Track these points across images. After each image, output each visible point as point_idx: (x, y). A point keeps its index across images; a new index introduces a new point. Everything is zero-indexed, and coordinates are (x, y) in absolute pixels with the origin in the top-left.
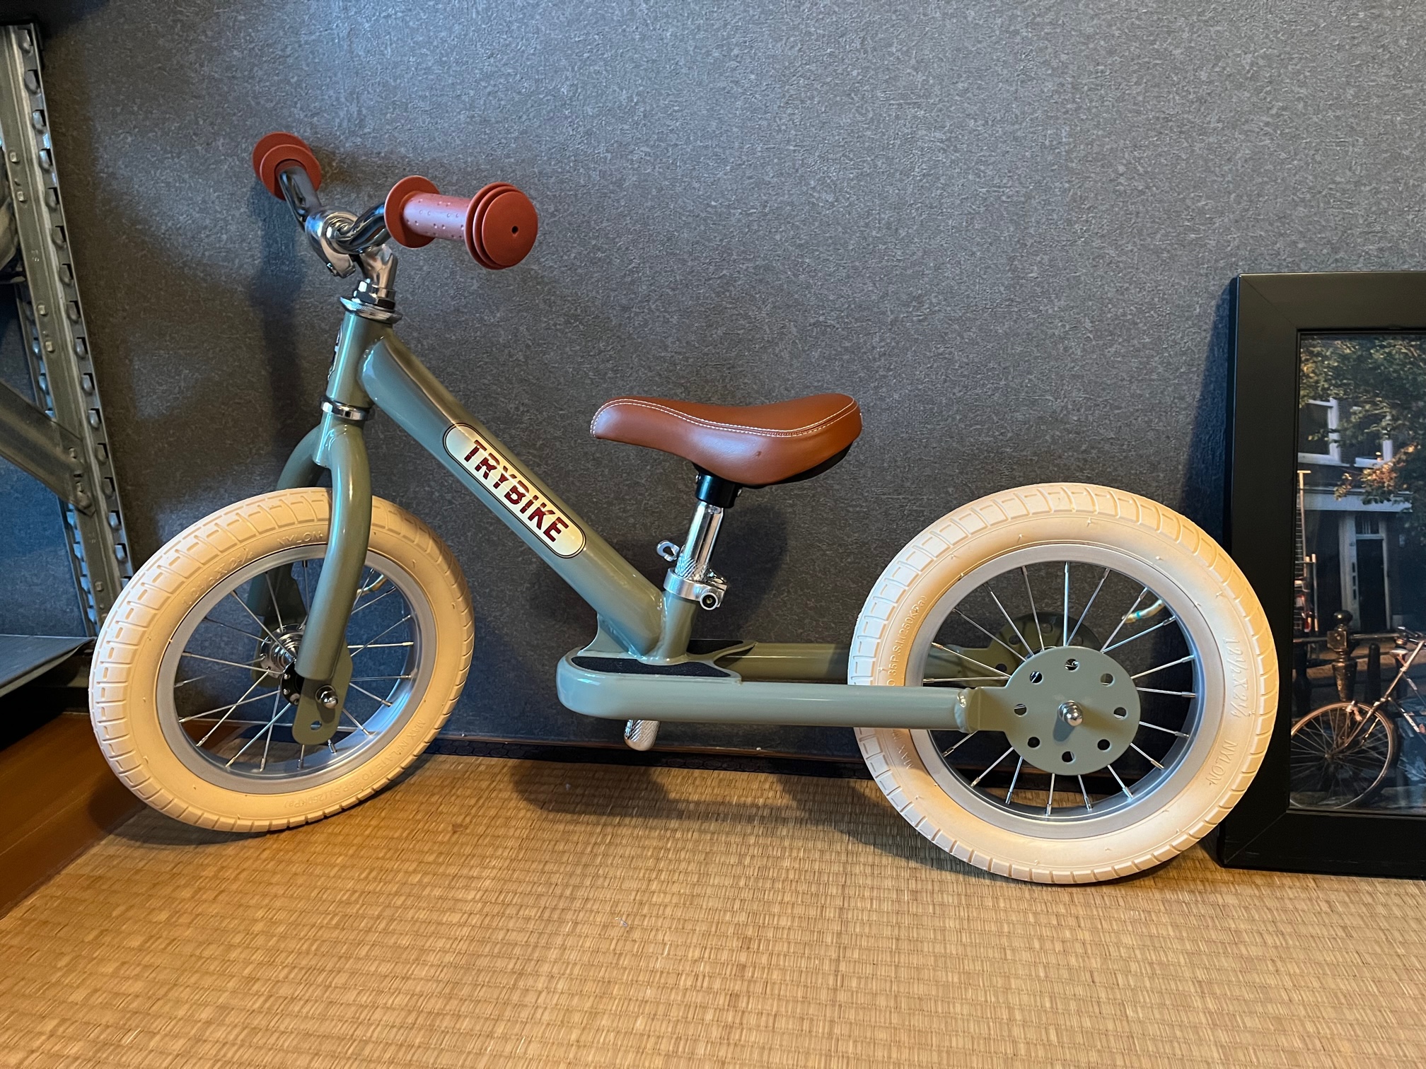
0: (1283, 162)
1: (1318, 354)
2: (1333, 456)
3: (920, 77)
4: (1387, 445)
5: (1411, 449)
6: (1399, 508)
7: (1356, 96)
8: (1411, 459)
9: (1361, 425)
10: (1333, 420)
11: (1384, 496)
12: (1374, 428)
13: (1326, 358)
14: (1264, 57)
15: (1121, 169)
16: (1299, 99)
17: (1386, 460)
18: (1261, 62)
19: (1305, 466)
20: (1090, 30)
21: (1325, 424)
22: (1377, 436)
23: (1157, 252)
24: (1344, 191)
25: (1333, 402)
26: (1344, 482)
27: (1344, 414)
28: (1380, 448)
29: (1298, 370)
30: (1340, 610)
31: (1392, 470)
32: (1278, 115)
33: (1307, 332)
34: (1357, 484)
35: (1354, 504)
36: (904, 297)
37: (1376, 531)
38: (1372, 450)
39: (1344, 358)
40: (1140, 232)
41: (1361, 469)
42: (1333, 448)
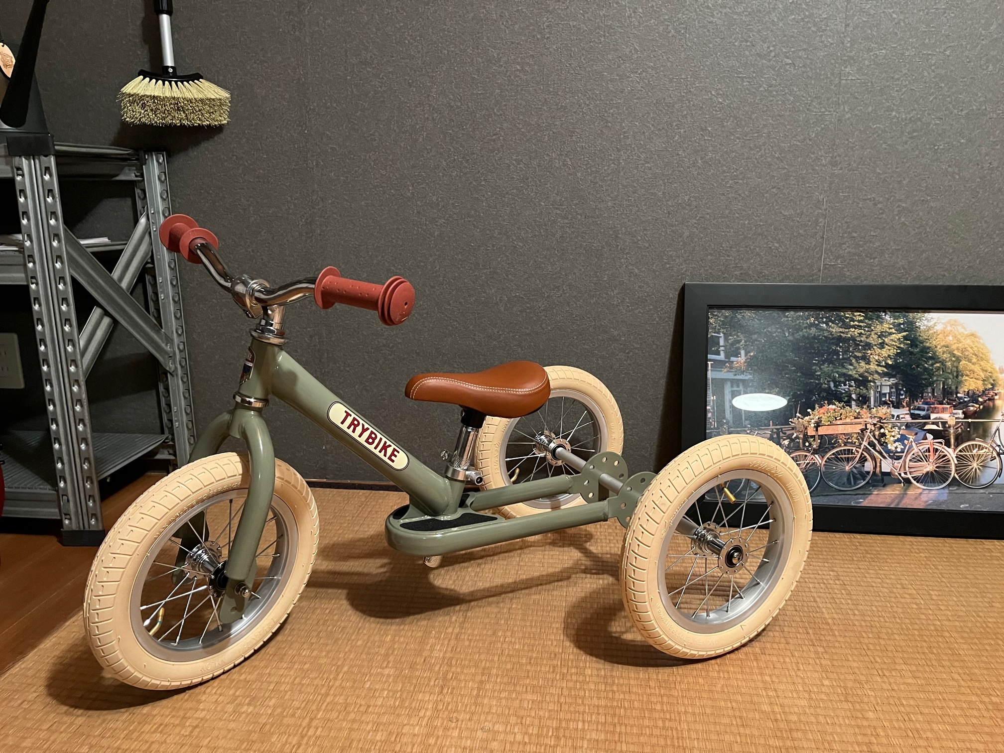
0: (701, 238)
1: (716, 315)
2: (722, 356)
3: (558, 198)
4: (743, 352)
5: (752, 354)
6: (747, 378)
7: (729, 213)
8: (752, 358)
9: (732, 344)
10: (722, 342)
11: (742, 372)
12: (737, 345)
13: (719, 317)
14: (694, 197)
15: (639, 238)
16: (708, 214)
17: (742, 358)
18: (692, 199)
19: (711, 360)
20: (625, 184)
21: (718, 343)
22: (739, 348)
23: (654, 271)
24: (726, 250)
25: (722, 335)
26: (726, 367)
27: (726, 339)
28: (740, 354)
29: (708, 322)
30: (724, 418)
31: (745, 362)
32: (699, 220)
33: (711, 307)
34: (731, 368)
35: (731, 376)
36: (552, 287)
37: (738, 387)
38: (737, 355)
39: (726, 317)
40: (647, 263)
41: (733, 362)
42: (722, 353)
